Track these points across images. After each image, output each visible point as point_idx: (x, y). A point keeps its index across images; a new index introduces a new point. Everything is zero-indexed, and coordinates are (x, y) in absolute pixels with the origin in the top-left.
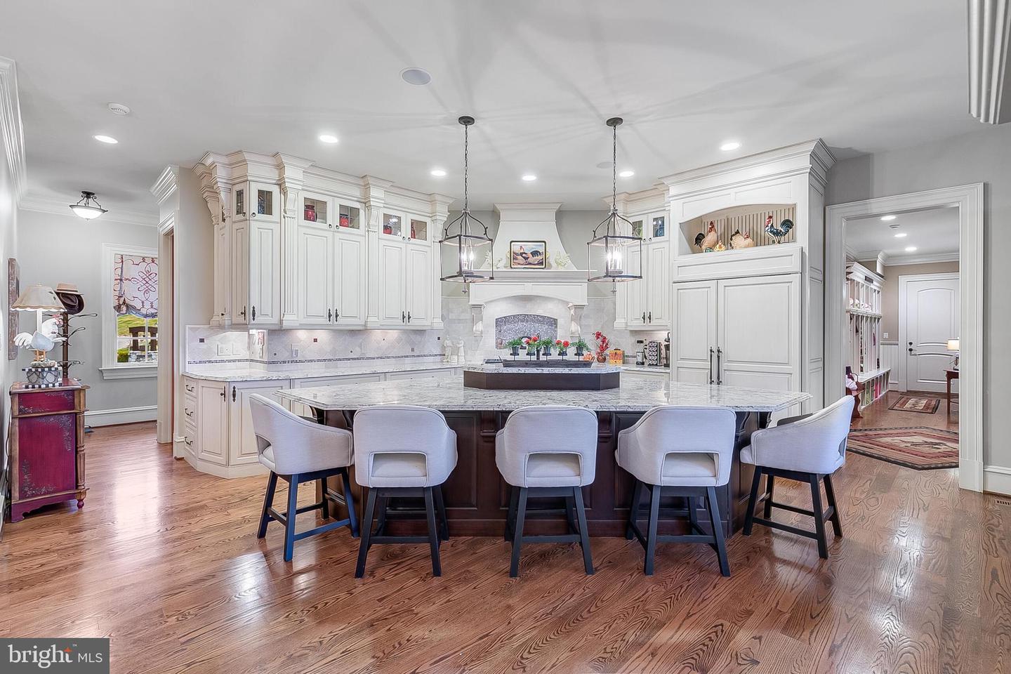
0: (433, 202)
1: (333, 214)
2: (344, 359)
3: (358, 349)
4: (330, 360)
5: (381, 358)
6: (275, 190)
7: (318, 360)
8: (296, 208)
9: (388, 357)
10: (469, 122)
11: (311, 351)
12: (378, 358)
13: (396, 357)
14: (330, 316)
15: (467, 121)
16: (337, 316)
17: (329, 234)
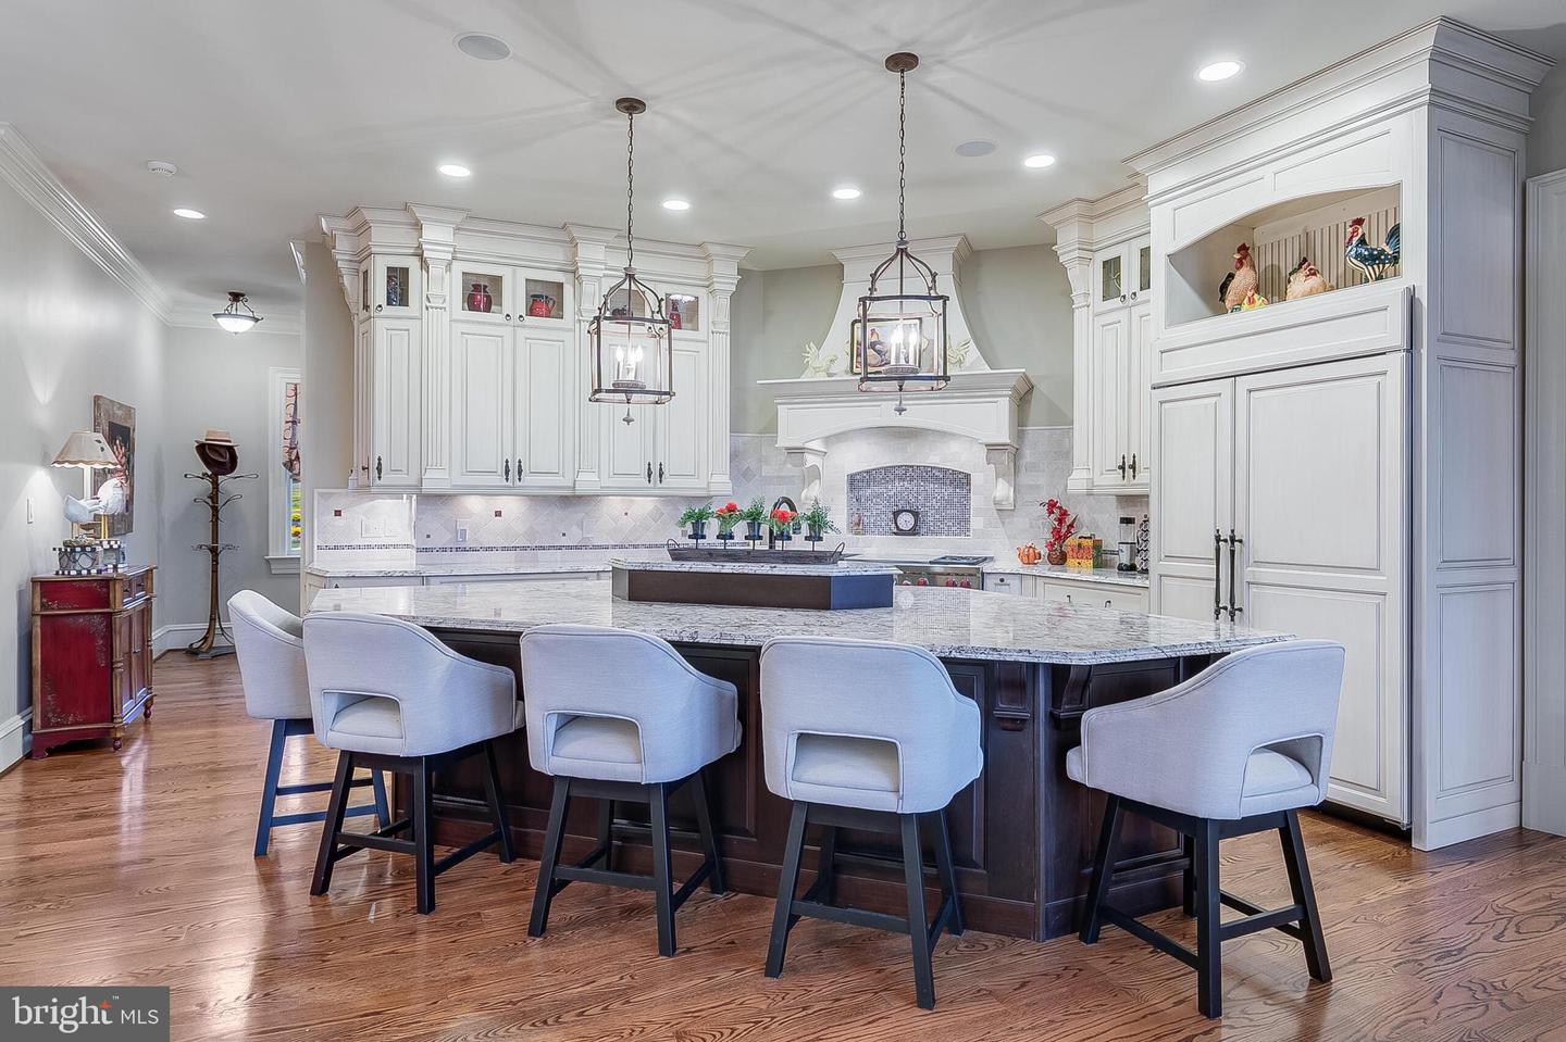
0: (707, 258)
1: (514, 297)
2: (550, 548)
3: (575, 529)
4: (524, 548)
5: (622, 547)
6: (413, 264)
7: (504, 548)
8: (446, 291)
9: (635, 547)
10: (635, 109)
11: (492, 532)
12: (615, 547)
13: (650, 546)
14: (507, 472)
15: (631, 106)
16: (520, 473)
17: (507, 332)
